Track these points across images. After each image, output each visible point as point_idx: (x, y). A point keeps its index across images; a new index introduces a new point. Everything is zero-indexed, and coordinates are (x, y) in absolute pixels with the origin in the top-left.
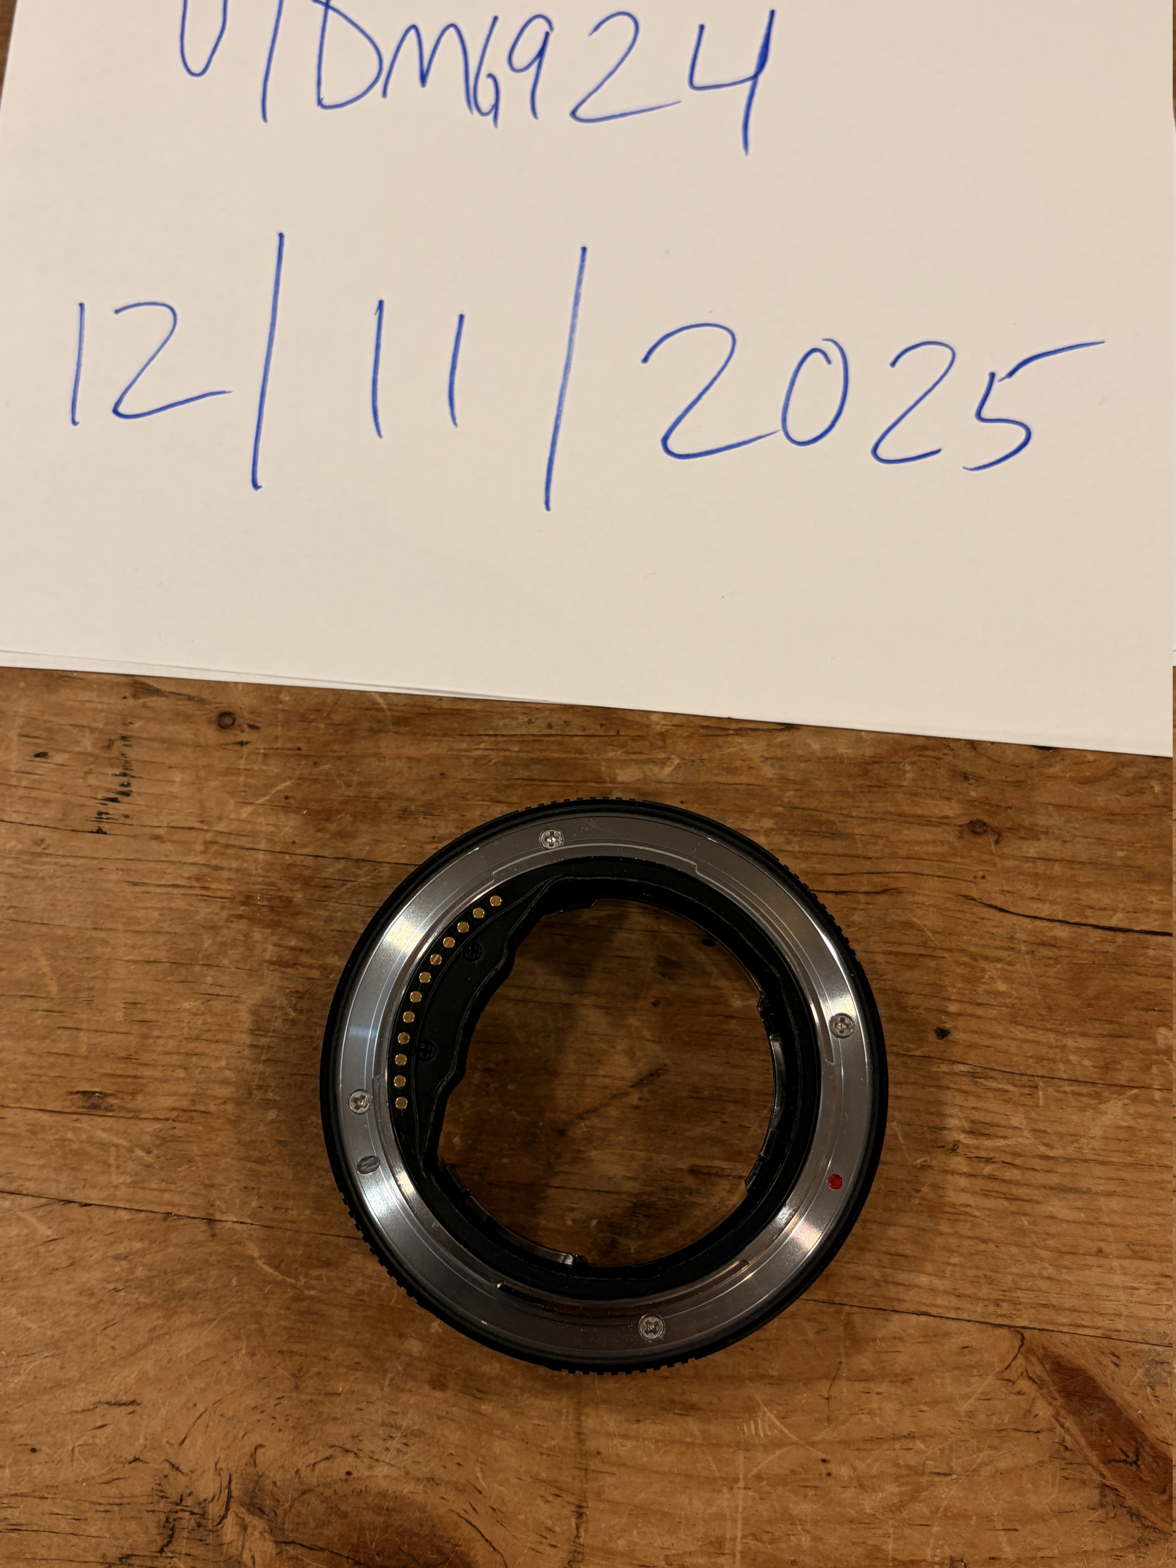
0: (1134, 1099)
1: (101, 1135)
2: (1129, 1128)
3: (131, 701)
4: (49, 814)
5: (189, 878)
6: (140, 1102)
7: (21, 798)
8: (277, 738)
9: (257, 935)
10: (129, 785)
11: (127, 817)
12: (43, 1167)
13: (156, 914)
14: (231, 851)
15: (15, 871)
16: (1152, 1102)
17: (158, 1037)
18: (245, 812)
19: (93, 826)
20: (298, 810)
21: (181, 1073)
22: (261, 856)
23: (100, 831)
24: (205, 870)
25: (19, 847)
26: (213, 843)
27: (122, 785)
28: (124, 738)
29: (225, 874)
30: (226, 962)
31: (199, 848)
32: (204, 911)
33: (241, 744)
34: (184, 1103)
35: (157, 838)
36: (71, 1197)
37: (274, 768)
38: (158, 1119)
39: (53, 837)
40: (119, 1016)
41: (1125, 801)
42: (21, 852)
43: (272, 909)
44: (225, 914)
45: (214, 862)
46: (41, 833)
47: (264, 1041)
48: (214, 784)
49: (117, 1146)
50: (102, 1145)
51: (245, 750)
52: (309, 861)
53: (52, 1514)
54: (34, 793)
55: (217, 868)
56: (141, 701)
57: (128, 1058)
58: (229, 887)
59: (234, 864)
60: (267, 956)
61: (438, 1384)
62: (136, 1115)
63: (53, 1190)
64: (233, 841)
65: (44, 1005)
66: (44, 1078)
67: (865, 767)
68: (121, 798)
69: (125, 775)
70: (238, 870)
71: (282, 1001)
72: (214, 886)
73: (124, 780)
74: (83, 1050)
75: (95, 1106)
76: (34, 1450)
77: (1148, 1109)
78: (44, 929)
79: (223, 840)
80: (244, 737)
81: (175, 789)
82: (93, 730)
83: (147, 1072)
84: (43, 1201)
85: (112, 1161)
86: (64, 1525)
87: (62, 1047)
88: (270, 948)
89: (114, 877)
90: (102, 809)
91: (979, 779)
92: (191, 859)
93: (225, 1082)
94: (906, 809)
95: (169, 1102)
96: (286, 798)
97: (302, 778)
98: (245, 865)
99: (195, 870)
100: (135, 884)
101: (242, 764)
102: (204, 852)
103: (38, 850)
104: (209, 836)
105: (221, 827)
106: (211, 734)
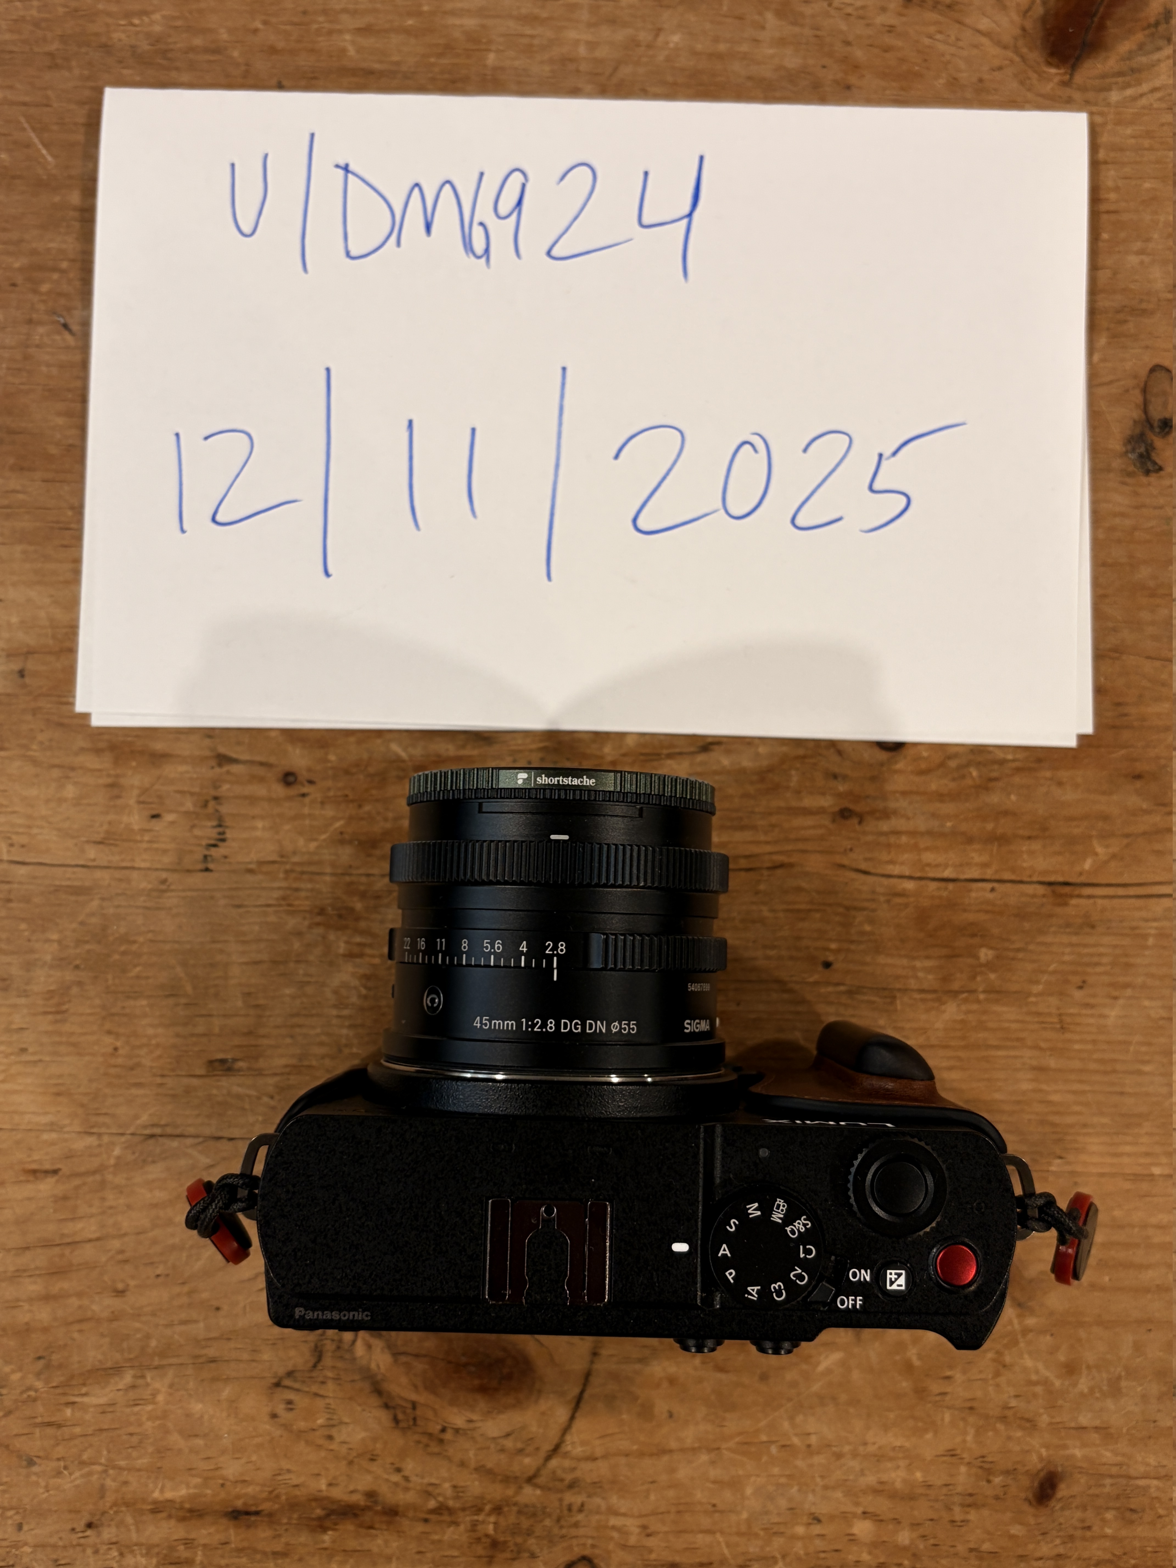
0: (966, 1001)
1: (236, 1089)
2: (962, 1021)
3: (218, 770)
4: (167, 860)
5: (277, 899)
6: (261, 1063)
7: (146, 850)
8: (329, 789)
9: (332, 936)
10: (223, 833)
11: (226, 857)
12: (198, 1116)
13: (257, 928)
14: (305, 877)
15: (148, 904)
16: (978, 1001)
17: (270, 1016)
18: (313, 845)
19: (201, 866)
20: (350, 842)
21: (289, 1041)
22: (328, 878)
23: (207, 870)
24: (289, 892)
25: (150, 886)
26: (292, 871)
27: (220, 834)
28: (216, 798)
29: (303, 894)
30: (311, 958)
31: (281, 875)
32: (292, 922)
33: (304, 795)
34: (294, 1061)
35: (250, 871)
36: (220, 1134)
37: (329, 812)
38: (275, 1074)
39: (172, 877)
40: (240, 1004)
41: (952, 785)
42: (151, 890)
43: (340, 916)
44: (306, 923)
45: (295, 885)
46: (164, 875)
47: (346, 1012)
48: (287, 827)
49: (249, 1096)
50: (239, 1097)
51: (307, 800)
52: (364, 879)
53: (236, 1349)
54: (155, 846)
55: (297, 890)
56: (225, 769)
57: (250, 1033)
58: (307, 903)
59: (309, 886)
60: (341, 951)
62: (260, 1073)
63: (207, 1131)
64: (306, 869)
65: (183, 1001)
66: (191, 1053)
67: (762, 775)
68: (220, 844)
69: (220, 826)
70: (312, 890)
71: (355, 982)
72: (296, 903)
73: (220, 830)
74: (217, 1030)
75: (229, 1069)
76: (218, 1309)
77: (975, 1007)
78: (176, 946)
79: (298, 869)
80: (305, 790)
81: (259, 833)
82: (192, 794)
83: (265, 1042)
84: (201, 1139)
85: (247, 1106)
86: (245, 1356)
87: (200, 1029)
88: (342, 945)
89: (222, 902)
90: (207, 853)
91: (845, 778)
92: (276, 884)
93: (321, 1044)
94: (794, 804)
95: (283, 1061)
96: (341, 833)
97: (351, 818)
98: (317, 886)
99: (280, 893)
100: (239, 906)
101: (306, 811)
102: (286, 879)
103: (163, 887)
104: (288, 867)
105: (296, 859)
106: (279, 790)
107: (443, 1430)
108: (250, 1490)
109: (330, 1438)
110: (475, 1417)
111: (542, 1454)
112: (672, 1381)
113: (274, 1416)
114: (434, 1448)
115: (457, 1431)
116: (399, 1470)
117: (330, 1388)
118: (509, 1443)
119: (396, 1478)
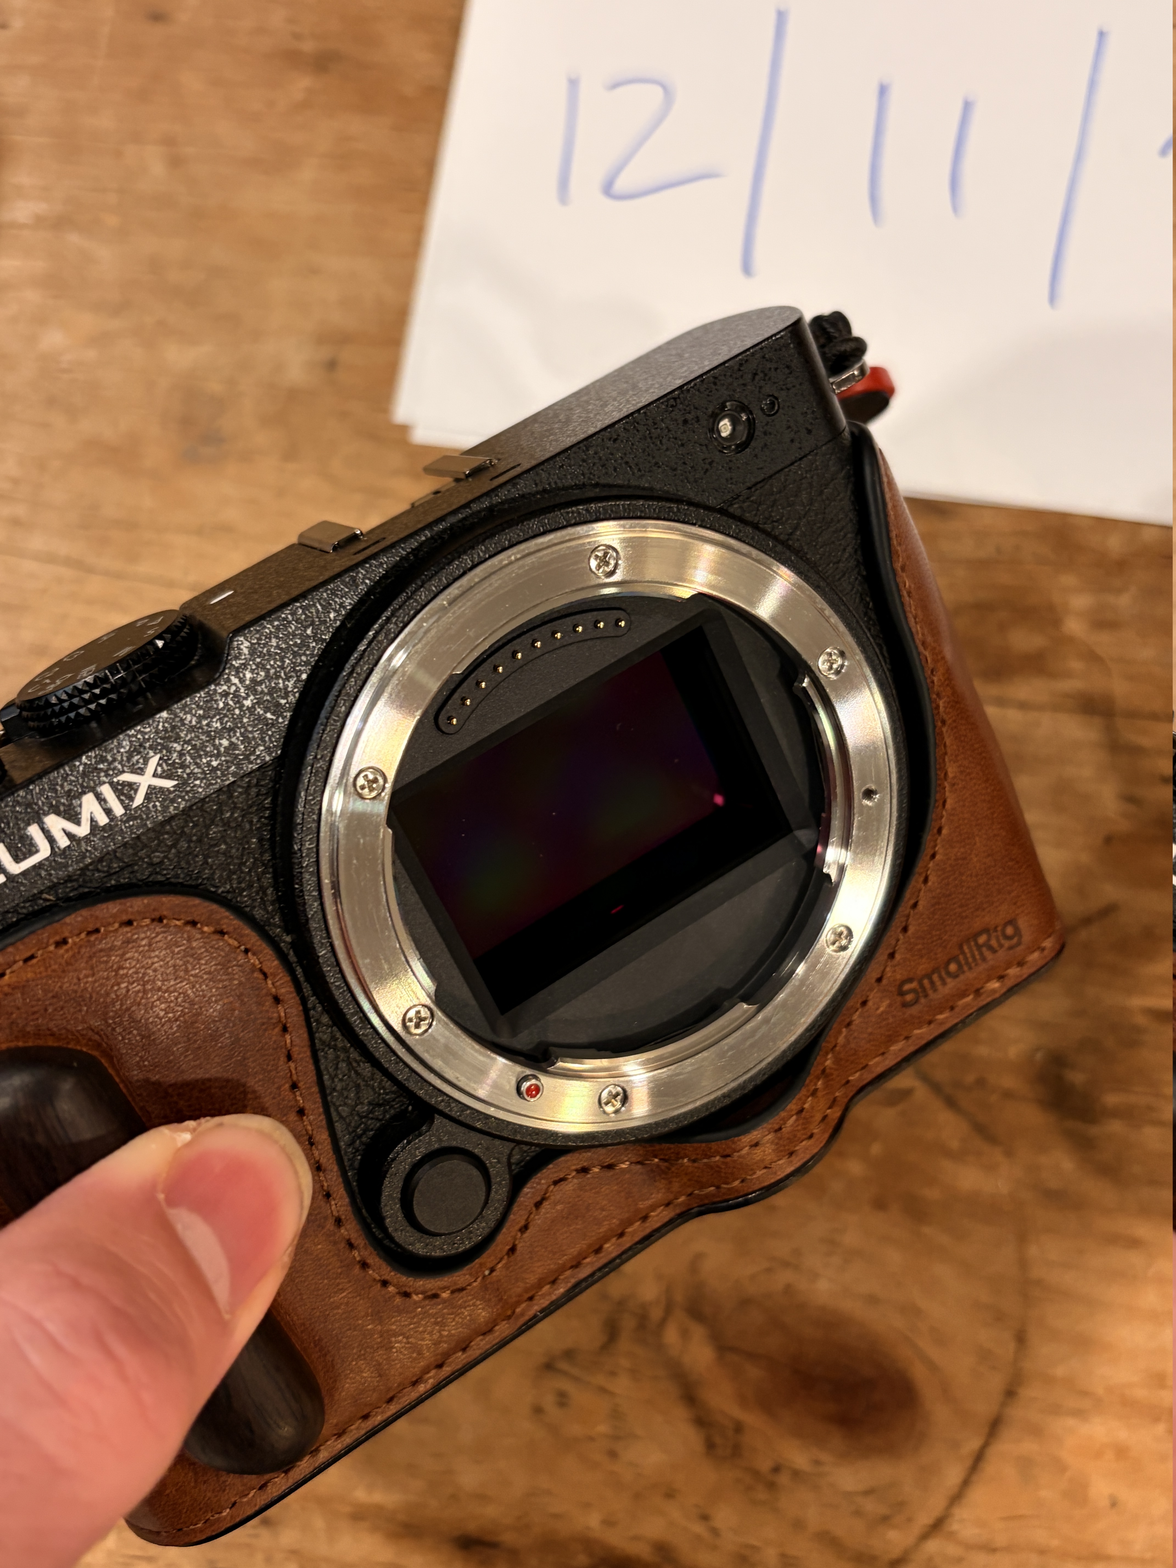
61: (880, 1204)
107: (777, 1469)
108: (491, 1512)
109: (613, 1454)
110: (825, 1457)
111: (916, 1529)
112: (1121, 1452)
113: (538, 1410)
114: (762, 1495)
115: (796, 1474)
116: (705, 1518)
117: (622, 1385)
118: (871, 1506)
119: (699, 1528)
